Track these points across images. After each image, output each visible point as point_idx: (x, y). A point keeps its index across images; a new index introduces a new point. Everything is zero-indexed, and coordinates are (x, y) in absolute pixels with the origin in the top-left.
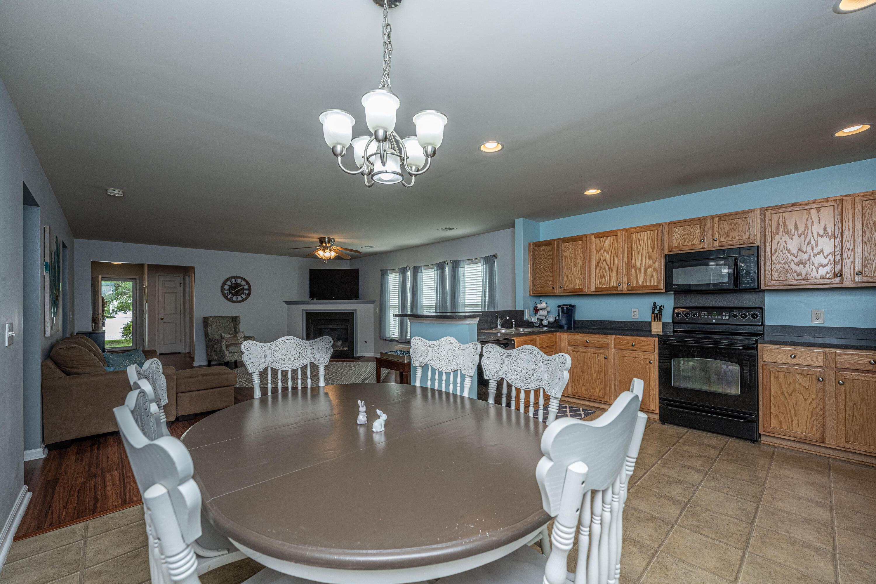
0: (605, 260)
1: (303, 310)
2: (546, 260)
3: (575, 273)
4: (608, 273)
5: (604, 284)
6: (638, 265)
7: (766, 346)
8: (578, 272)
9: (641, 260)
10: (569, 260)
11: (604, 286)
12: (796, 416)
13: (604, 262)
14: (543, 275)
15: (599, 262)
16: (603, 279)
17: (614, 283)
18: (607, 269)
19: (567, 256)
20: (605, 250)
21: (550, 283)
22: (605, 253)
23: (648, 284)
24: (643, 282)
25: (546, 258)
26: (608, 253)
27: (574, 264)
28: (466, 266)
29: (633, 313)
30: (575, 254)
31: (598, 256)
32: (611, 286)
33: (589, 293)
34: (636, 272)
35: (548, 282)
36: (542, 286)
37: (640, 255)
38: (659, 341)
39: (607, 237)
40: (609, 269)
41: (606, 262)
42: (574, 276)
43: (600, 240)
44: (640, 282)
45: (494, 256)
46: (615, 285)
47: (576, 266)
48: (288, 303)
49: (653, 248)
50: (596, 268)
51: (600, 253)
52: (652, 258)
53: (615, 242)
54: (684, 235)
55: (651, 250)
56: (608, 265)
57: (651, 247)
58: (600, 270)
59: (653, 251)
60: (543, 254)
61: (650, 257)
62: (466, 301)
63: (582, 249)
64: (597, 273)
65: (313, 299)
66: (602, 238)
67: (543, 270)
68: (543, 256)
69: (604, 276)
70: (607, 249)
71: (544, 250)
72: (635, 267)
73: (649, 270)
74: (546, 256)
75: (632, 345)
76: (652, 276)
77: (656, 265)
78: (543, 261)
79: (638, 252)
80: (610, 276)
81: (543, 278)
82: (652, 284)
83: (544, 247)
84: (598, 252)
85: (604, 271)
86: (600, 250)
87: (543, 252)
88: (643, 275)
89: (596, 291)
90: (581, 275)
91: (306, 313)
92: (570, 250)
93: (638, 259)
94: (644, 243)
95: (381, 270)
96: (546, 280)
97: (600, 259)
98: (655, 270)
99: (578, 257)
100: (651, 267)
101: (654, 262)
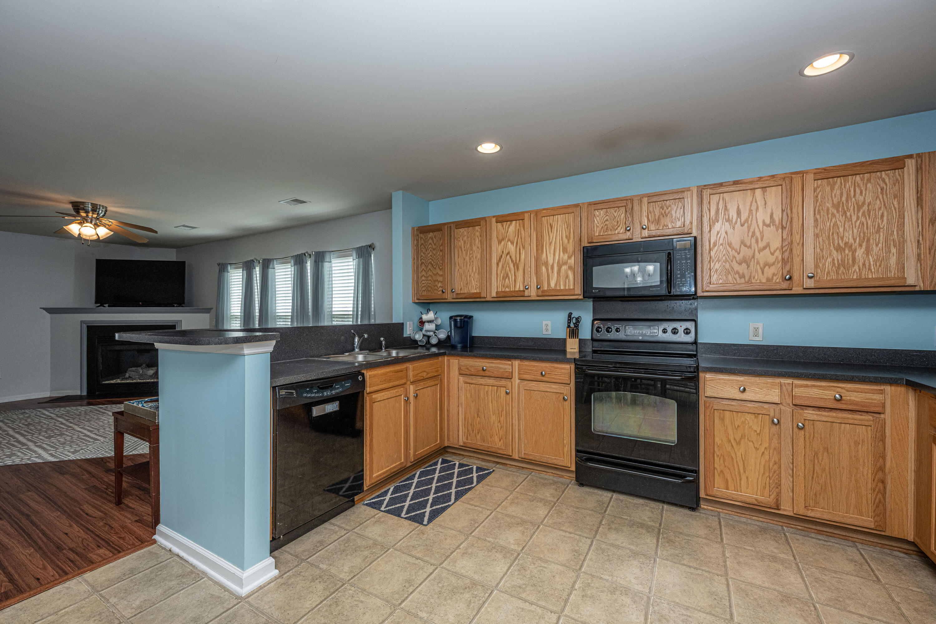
0: (508, 253)
1: (82, 322)
2: (434, 252)
3: (471, 270)
4: (513, 272)
5: (507, 287)
6: (550, 261)
7: (708, 376)
8: (474, 270)
9: (554, 255)
10: (464, 252)
11: (507, 290)
12: (745, 472)
13: (508, 257)
14: (430, 273)
15: (502, 256)
16: (507, 280)
17: (519, 286)
18: (512, 265)
19: (461, 248)
20: (509, 240)
21: (440, 285)
22: (509, 243)
23: (562, 288)
24: (556, 285)
25: (434, 250)
26: (512, 243)
27: (470, 259)
28: (333, 261)
29: (544, 328)
30: (471, 245)
31: (500, 247)
32: (517, 289)
33: (489, 299)
34: (547, 270)
35: (436, 283)
36: (429, 289)
37: (553, 248)
38: (576, 368)
39: (512, 221)
40: (514, 266)
41: (511, 257)
42: (470, 276)
43: (503, 226)
44: (553, 285)
45: (370, 246)
46: (522, 289)
47: (472, 262)
48: (50, 311)
49: (568, 238)
50: (498, 264)
51: (503, 243)
52: (567, 252)
53: (522, 228)
54: (607, 220)
55: (566, 241)
56: (512, 261)
57: (566, 237)
58: (503, 267)
59: (568, 242)
60: (431, 244)
61: (565, 250)
62: (333, 309)
63: (480, 238)
64: (499, 273)
65: (102, 305)
66: (505, 223)
67: (430, 267)
68: (430, 246)
69: (507, 275)
70: (511, 238)
71: (432, 238)
72: (546, 264)
73: (564, 268)
74: (434, 247)
75: (542, 373)
76: (567, 277)
77: (572, 261)
78: (431, 254)
79: (550, 243)
80: (515, 275)
81: (430, 278)
82: (567, 288)
83: (431, 234)
84: (500, 242)
85: (508, 268)
86: (503, 239)
87: (430, 241)
88: (556, 274)
89: (498, 296)
90: (479, 273)
91: (88, 327)
92: (465, 238)
93: (550, 253)
94: (557, 230)
95: (219, 264)
96: (435, 281)
97: (503, 252)
98: (570, 268)
99: (474, 248)
100: (566, 263)
101: (569, 257)
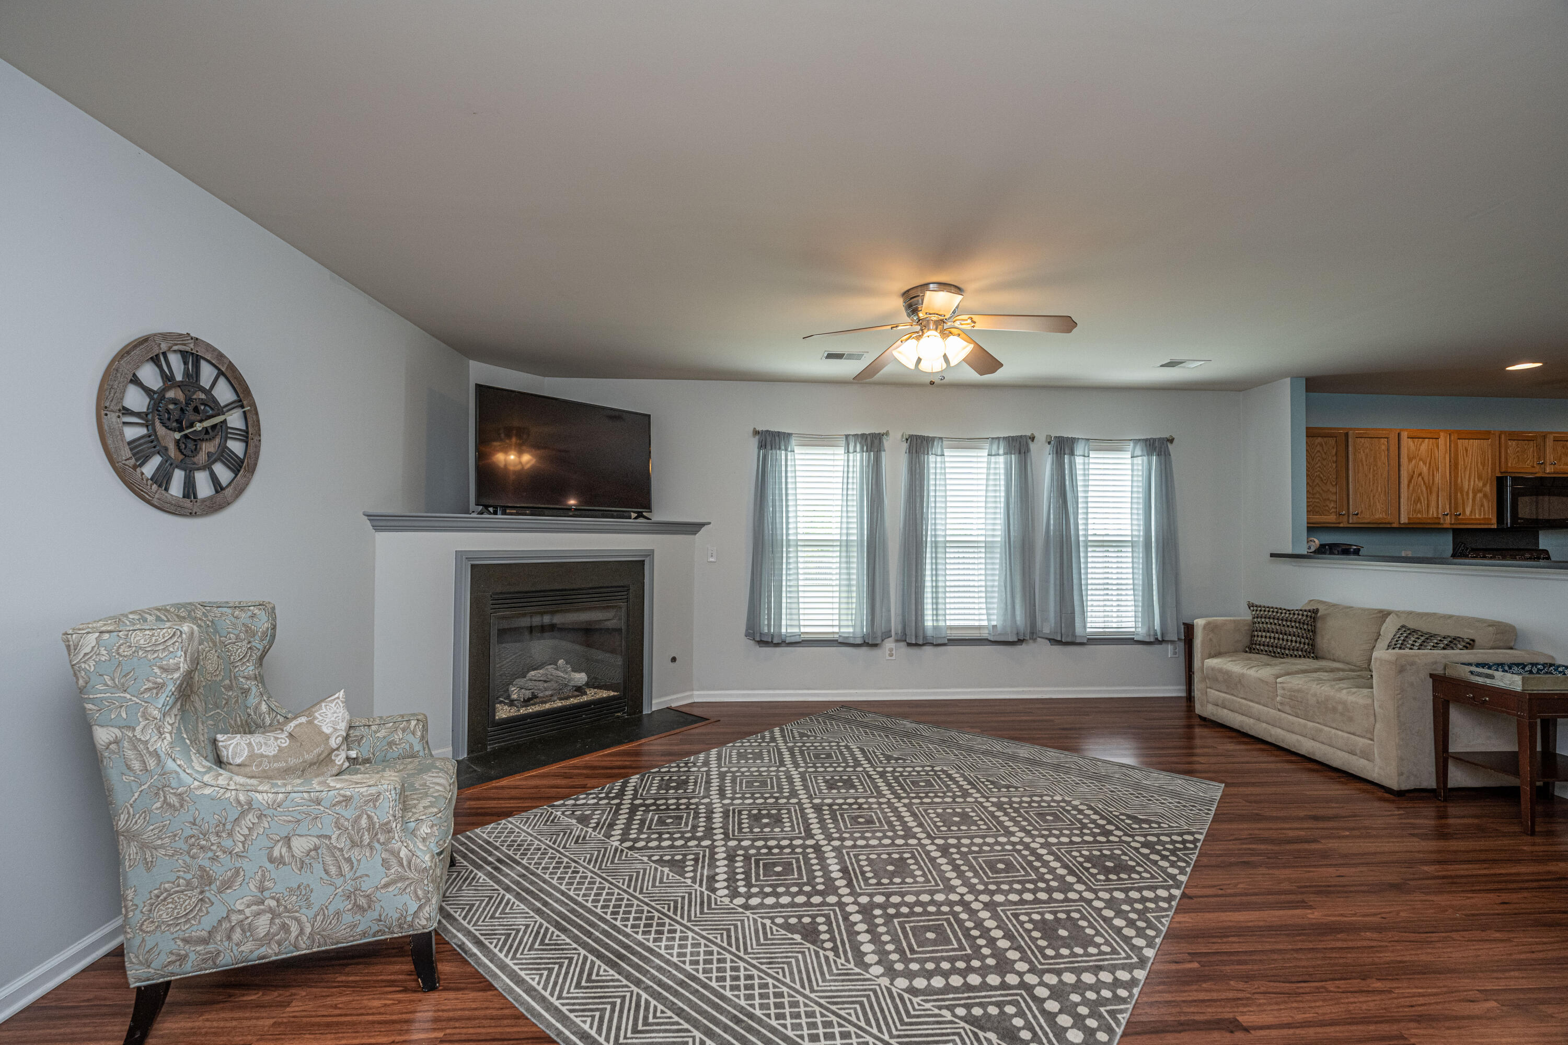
0: (1420, 474)
2: (1325, 463)
3: (1375, 490)
4: (1425, 495)
5: (1419, 512)
6: (1466, 488)
8: (1380, 490)
9: (1469, 481)
10: (1366, 468)
11: (1419, 516)
13: (1420, 478)
14: (1317, 489)
15: (1412, 477)
16: (1419, 504)
17: (1433, 512)
18: (1424, 489)
19: (1361, 461)
20: (1421, 459)
21: (1332, 505)
22: (1421, 463)
23: (1477, 516)
24: (1471, 513)
25: (1324, 459)
26: (1425, 463)
27: (1374, 476)
28: (1092, 454)
30: (1375, 459)
31: (1410, 466)
32: (1430, 516)
33: (1396, 525)
34: (1462, 496)
35: (1328, 503)
36: (1317, 509)
37: (1468, 473)
39: (1424, 438)
40: (1426, 489)
41: (1423, 479)
42: (1374, 496)
43: (1413, 442)
44: (1468, 512)
45: (1167, 440)
46: (1435, 515)
47: (1377, 480)
49: (1483, 464)
50: (1408, 486)
51: (1414, 462)
52: (1482, 480)
53: (1435, 448)
54: (1517, 452)
55: (1481, 467)
56: (1425, 483)
57: (1481, 464)
58: (1414, 489)
59: (1483, 469)
60: (1319, 451)
61: (1480, 478)
63: (1386, 453)
64: (1410, 495)
66: (1417, 440)
67: (1317, 481)
68: (1318, 454)
69: (1419, 499)
70: (1423, 457)
71: (1321, 445)
72: (1461, 490)
73: (1479, 495)
74: (1325, 456)
76: (1482, 505)
77: (1488, 489)
78: (1319, 464)
79: (1465, 468)
80: (1428, 499)
81: (1318, 496)
82: (1483, 516)
83: (1319, 440)
84: (1410, 460)
85: (1419, 491)
86: (1414, 458)
87: (1319, 448)
88: (1471, 502)
89: (1410, 522)
90: (1385, 494)
91: (474, 565)
92: (1367, 450)
93: (1464, 478)
94: (1472, 456)
96: (1325, 500)
97: (1414, 472)
98: (1485, 496)
99: (1379, 464)
100: (1480, 491)
101: (1484, 485)
